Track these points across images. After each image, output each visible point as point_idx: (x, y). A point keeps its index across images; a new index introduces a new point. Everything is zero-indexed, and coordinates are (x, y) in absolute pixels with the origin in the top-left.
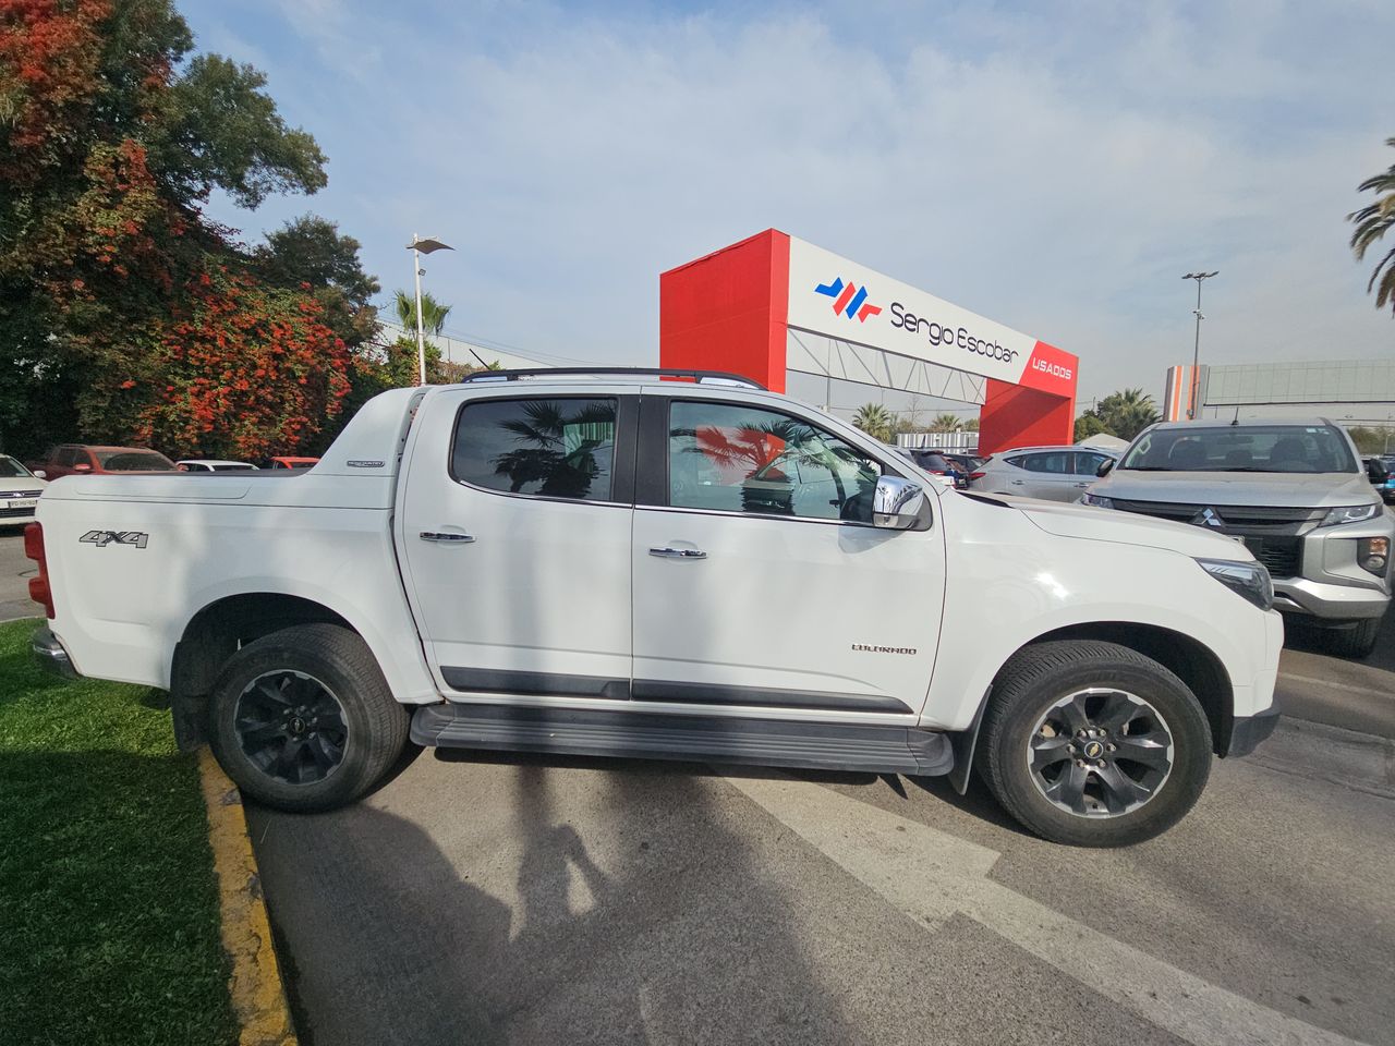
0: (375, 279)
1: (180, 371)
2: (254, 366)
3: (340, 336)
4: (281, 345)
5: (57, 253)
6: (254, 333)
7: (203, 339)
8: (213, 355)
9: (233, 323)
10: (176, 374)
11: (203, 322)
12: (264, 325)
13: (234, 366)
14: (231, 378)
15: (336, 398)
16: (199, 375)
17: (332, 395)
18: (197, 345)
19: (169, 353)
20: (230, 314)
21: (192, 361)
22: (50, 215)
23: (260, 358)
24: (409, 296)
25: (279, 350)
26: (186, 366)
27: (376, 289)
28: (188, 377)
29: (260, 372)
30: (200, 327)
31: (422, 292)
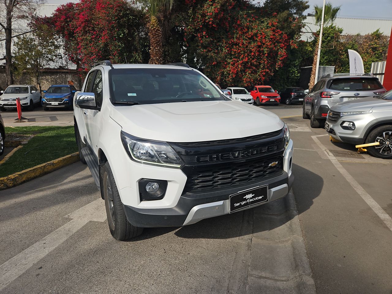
0: (307, 2)
1: (229, 57)
2: (251, 52)
3: (286, 33)
4: (260, 42)
5: (199, 24)
6: (252, 39)
7: (236, 44)
8: (239, 50)
9: (246, 37)
10: (228, 58)
11: (237, 38)
12: (256, 35)
13: (245, 52)
14: (243, 57)
15: (281, 60)
16: (234, 57)
17: (279, 59)
18: (234, 47)
19: (227, 51)
20: (246, 33)
21: (233, 53)
22: (198, 13)
23: (253, 48)
24: (319, 7)
25: (260, 44)
26: (231, 55)
27: (308, 7)
28: (231, 59)
29: (252, 54)
30: (235, 40)
31: (326, 3)
